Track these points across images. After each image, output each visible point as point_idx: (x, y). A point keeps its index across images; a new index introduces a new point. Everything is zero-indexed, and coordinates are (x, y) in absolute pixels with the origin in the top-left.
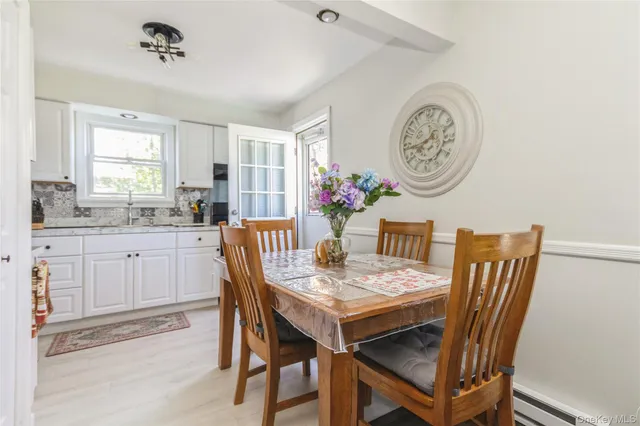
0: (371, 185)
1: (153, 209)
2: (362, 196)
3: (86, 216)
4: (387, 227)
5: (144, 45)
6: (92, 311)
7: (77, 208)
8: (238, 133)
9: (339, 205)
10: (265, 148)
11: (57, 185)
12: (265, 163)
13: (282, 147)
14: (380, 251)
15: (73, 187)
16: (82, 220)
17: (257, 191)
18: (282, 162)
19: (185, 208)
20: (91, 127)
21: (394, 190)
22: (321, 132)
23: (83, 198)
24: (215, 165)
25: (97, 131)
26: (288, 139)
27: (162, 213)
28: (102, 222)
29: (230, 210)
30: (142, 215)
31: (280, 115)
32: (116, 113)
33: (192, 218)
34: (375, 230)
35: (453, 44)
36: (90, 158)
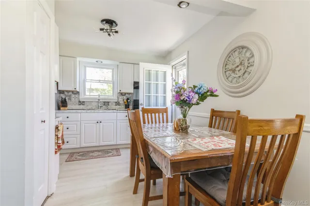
0: (202, 91)
1: (108, 102)
2: (197, 96)
3: (83, 105)
4: (214, 113)
5: (102, 30)
6: (84, 145)
7: (80, 102)
8: (144, 66)
9: (184, 101)
10: (157, 74)
11: (72, 92)
12: (157, 81)
13: (165, 72)
14: (210, 126)
15: (78, 93)
16: (82, 107)
17: (153, 94)
18: (165, 80)
19: (122, 102)
20: (85, 67)
21: (215, 94)
22: (184, 65)
23: (82, 97)
24: (134, 82)
25: (87, 68)
26: (168, 69)
27: (112, 104)
28: (88, 108)
29: (140, 103)
30: (104, 105)
31: (164, 57)
32: (94, 60)
33: (124, 106)
34: (209, 115)
35: (254, 10)
36: (85, 81)
